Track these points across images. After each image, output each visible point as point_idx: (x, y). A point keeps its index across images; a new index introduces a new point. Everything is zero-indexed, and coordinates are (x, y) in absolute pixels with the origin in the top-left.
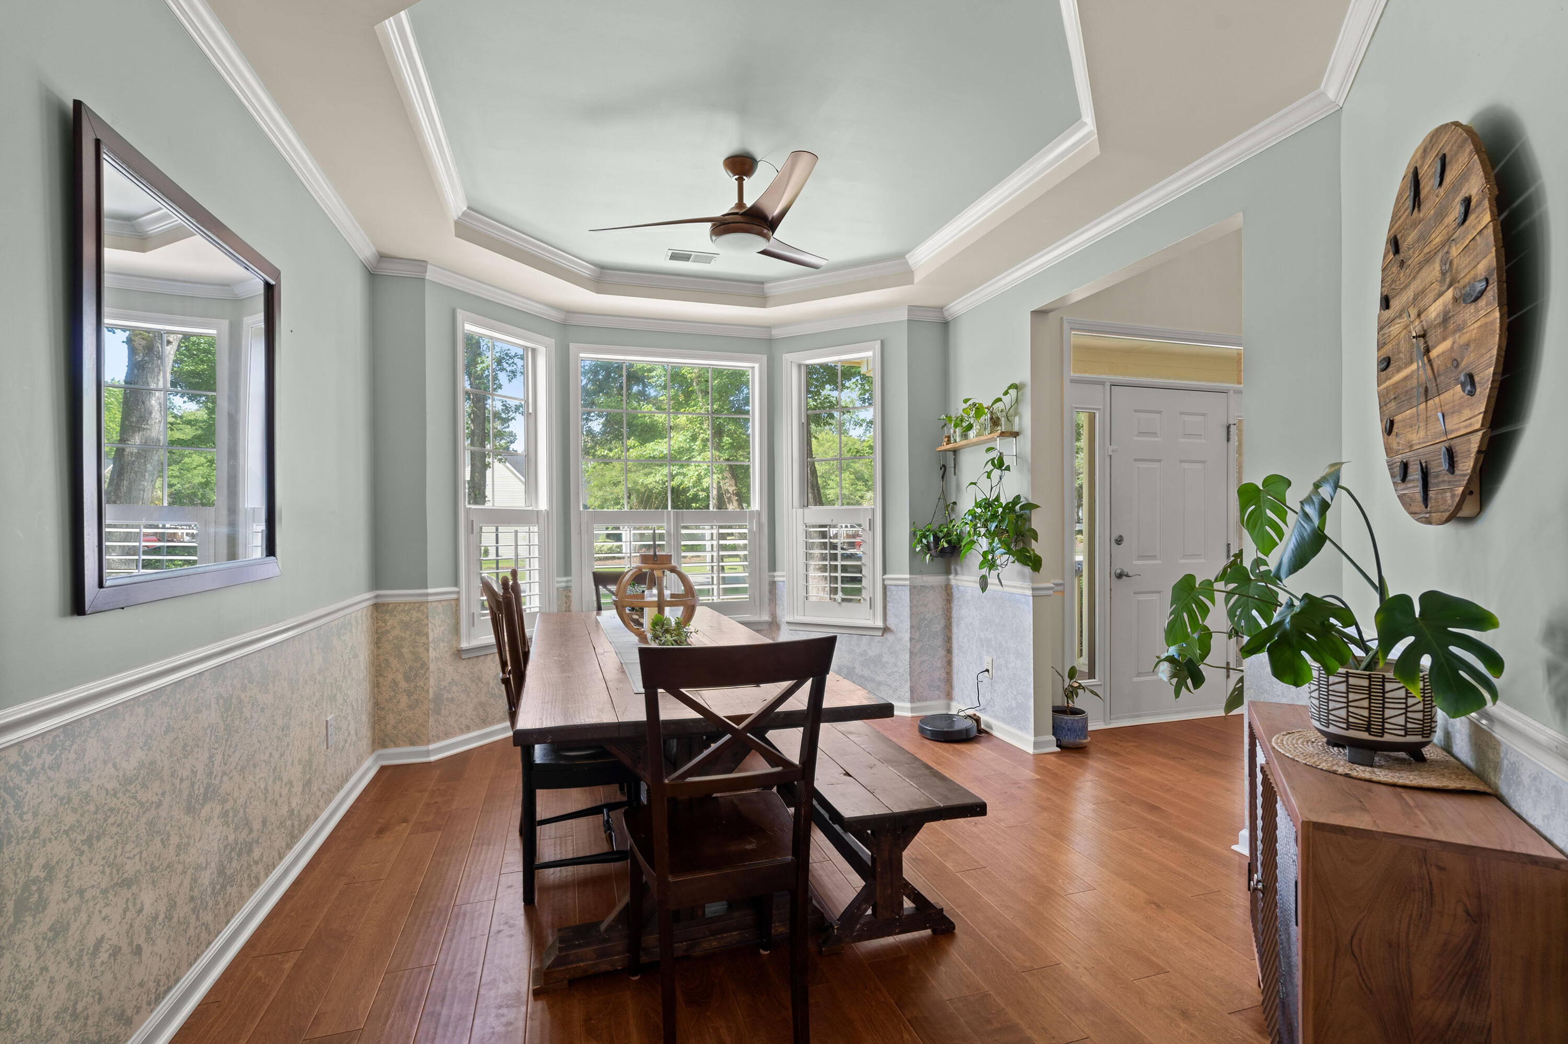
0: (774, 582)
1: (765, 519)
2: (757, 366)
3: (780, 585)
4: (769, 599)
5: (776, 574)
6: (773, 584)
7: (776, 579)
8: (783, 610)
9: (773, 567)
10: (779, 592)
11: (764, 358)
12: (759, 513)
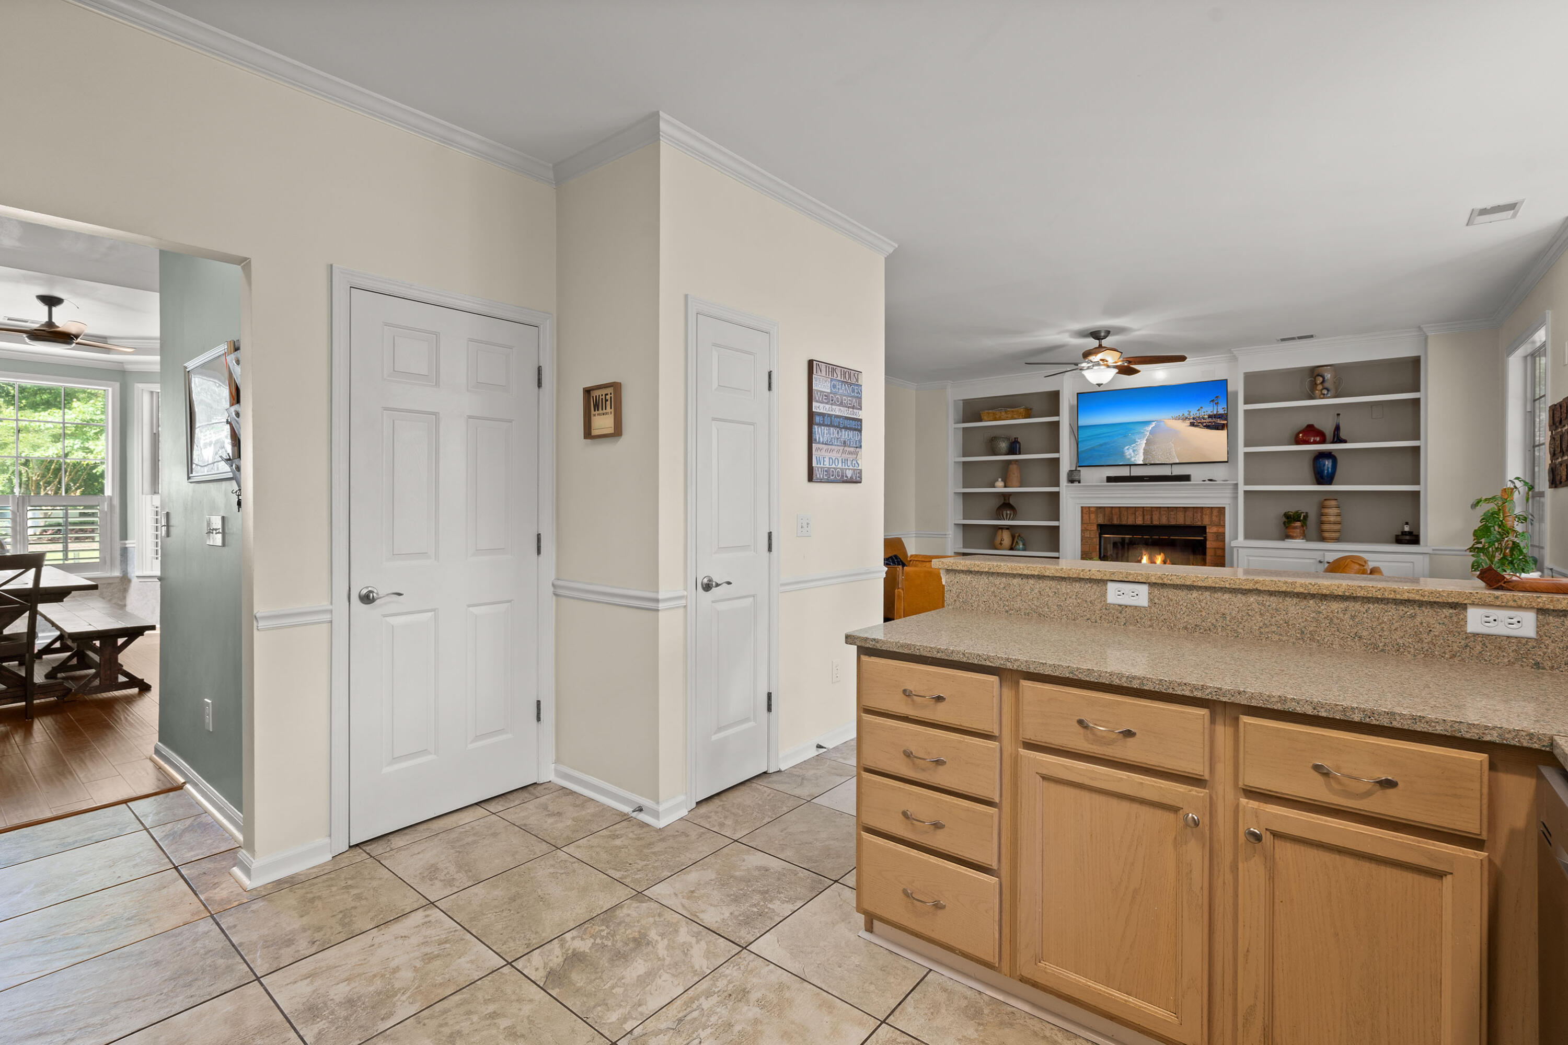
0: (126, 548)
1: (116, 502)
2: (110, 389)
3: (129, 551)
4: (121, 561)
5: (127, 542)
6: (124, 551)
7: (127, 546)
8: (134, 568)
9: (124, 535)
10: (130, 555)
11: (117, 385)
12: (111, 498)
